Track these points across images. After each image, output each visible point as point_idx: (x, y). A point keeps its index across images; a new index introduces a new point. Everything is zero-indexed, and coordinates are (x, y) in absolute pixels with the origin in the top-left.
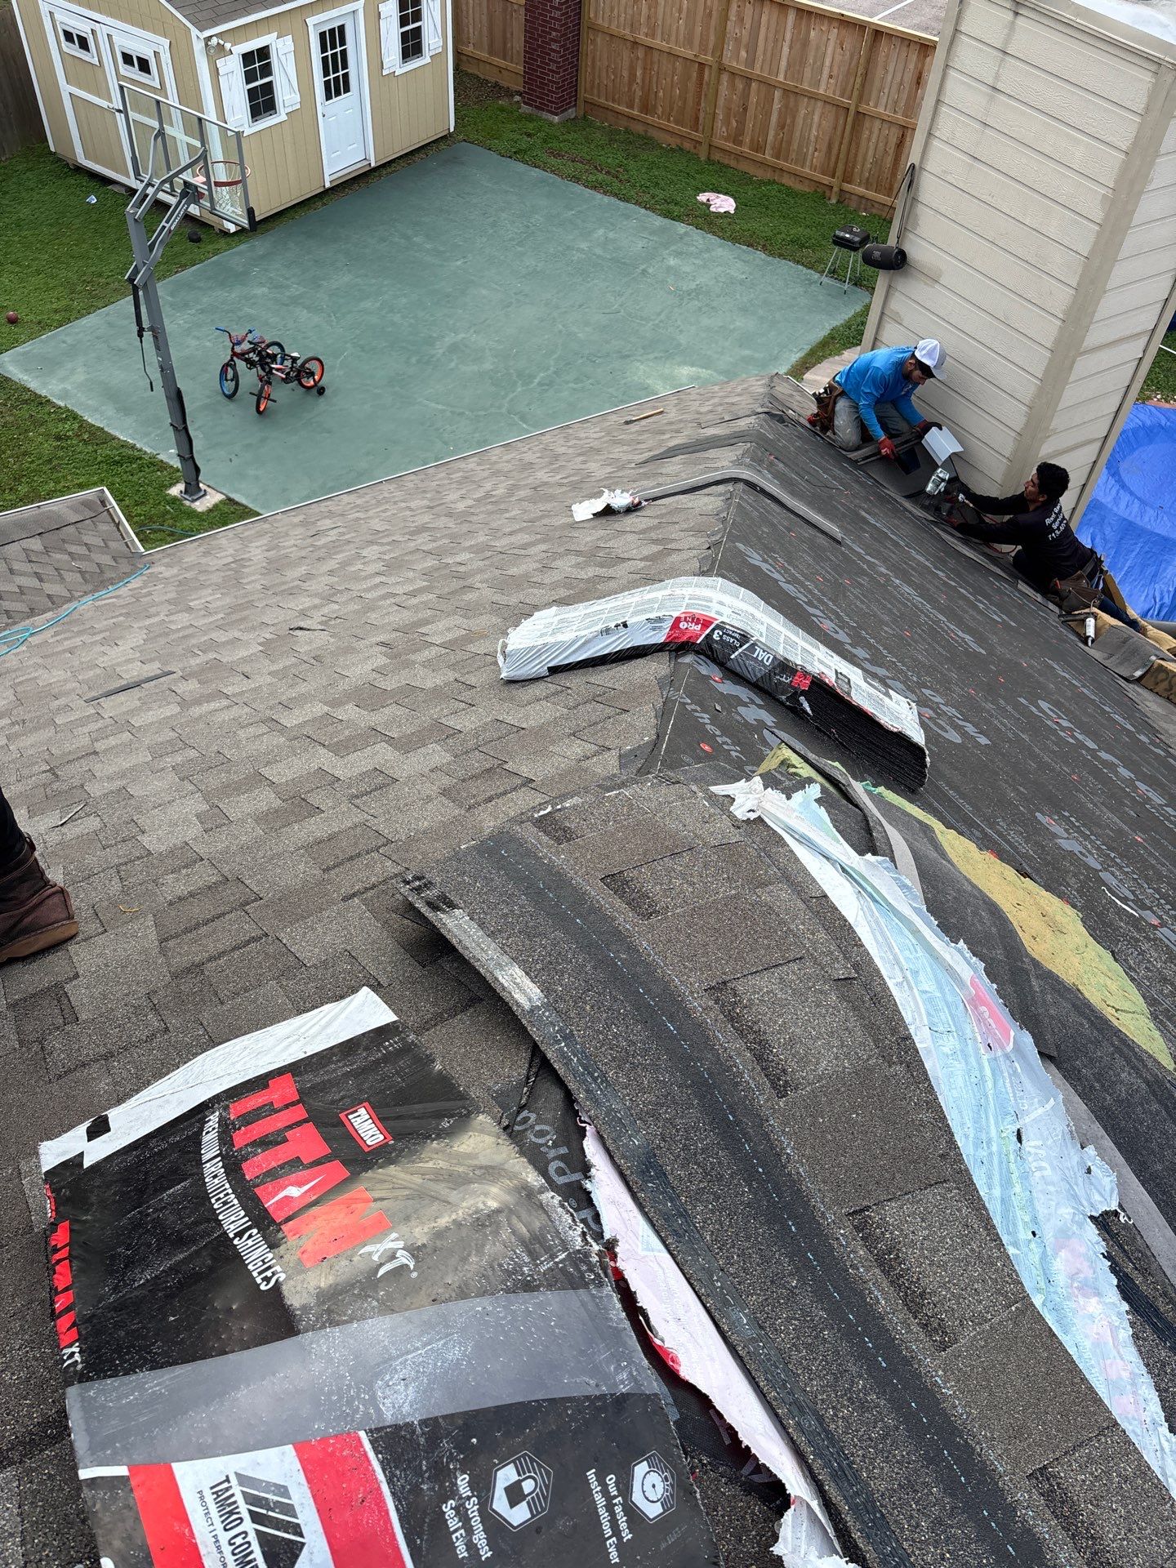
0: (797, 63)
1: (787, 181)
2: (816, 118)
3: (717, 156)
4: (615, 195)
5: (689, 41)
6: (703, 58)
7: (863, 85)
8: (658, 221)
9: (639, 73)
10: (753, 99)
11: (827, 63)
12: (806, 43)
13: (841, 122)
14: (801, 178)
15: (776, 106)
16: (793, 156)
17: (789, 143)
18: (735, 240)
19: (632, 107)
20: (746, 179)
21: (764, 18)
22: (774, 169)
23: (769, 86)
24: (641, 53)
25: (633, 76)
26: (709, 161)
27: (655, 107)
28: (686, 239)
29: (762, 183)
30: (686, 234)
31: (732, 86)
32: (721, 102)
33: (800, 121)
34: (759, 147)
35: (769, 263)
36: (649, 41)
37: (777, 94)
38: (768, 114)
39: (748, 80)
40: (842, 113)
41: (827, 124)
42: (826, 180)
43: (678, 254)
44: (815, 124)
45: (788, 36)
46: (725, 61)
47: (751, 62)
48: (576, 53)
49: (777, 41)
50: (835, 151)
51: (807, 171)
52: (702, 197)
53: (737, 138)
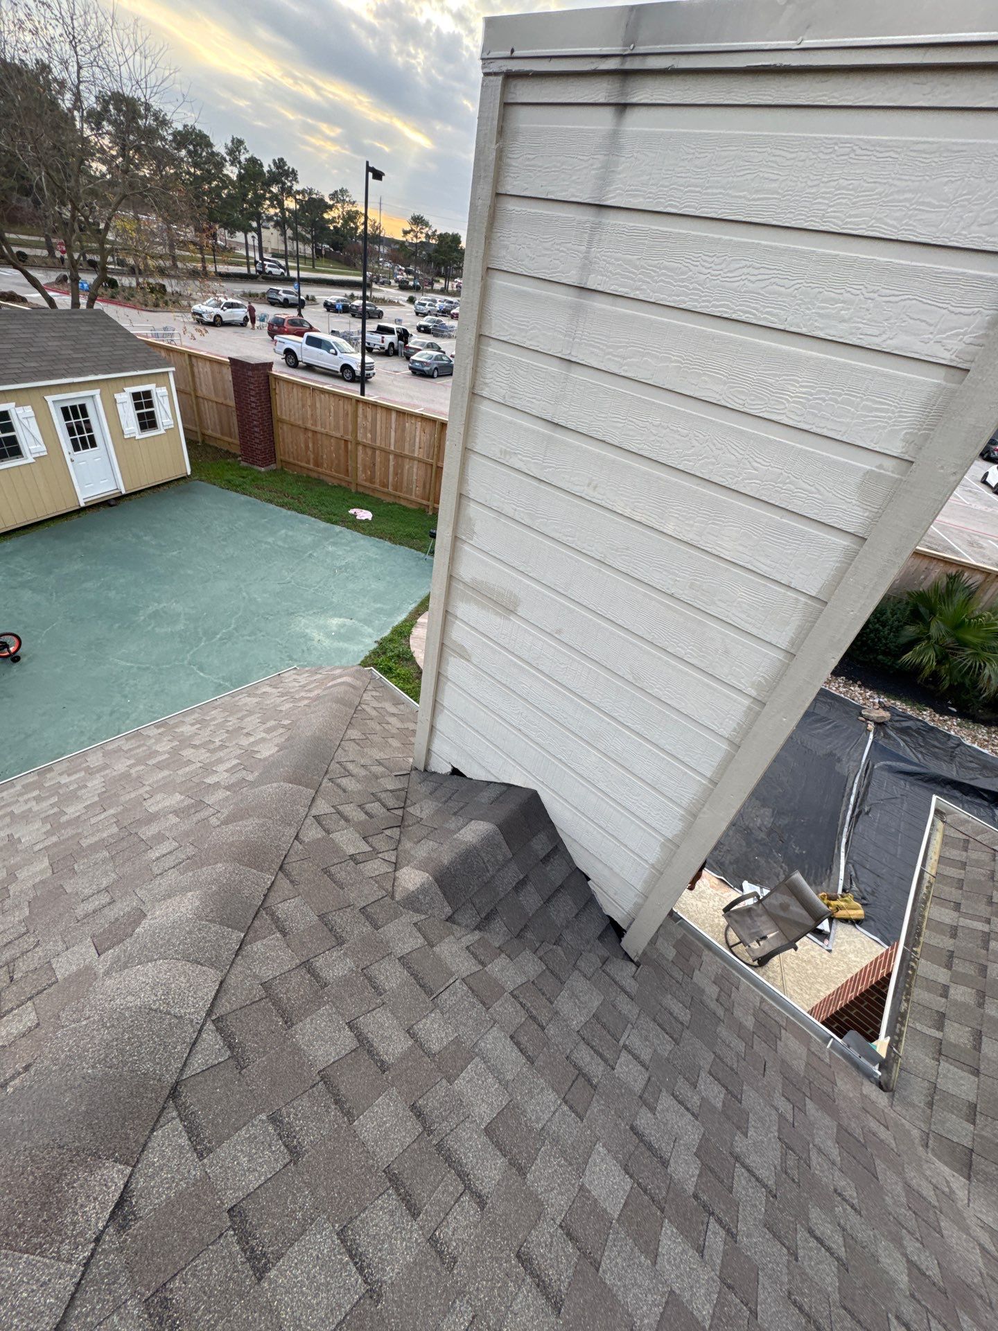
0: (401, 440)
1: (403, 503)
2: (415, 470)
3: (361, 490)
4: (296, 510)
5: (337, 428)
6: (346, 437)
7: (439, 452)
8: (323, 525)
9: (310, 445)
10: (378, 459)
11: (417, 440)
12: (403, 430)
13: (429, 471)
14: (411, 502)
15: (392, 463)
16: (404, 490)
17: (402, 483)
18: (371, 535)
19: (308, 462)
20: (379, 502)
21: (379, 416)
22: (395, 496)
23: (386, 452)
24: (310, 434)
25: (307, 447)
26: (357, 492)
27: (322, 464)
28: (341, 535)
29: (389, 504)
30: (341, 532)
31: (366, 454)
32: (360, 460)
33: (406, 471)
34: (385, 485)
35: (393, 548)
36: (313, 428)
37: (391, 457)
38: (387, 468)
39: (374, 449)
40: (429, 467)
41: (421, 473)
42: (425, 502)
43: (334, 544)
44: (415, 474)
45: (393, 426)
46: (360, 439)
47: (374, 439)
48: (272, 433)
49: (388, 428)
50: (428, 486)
51: (413, 497)
52: (352, 511)
53: (371, 480)
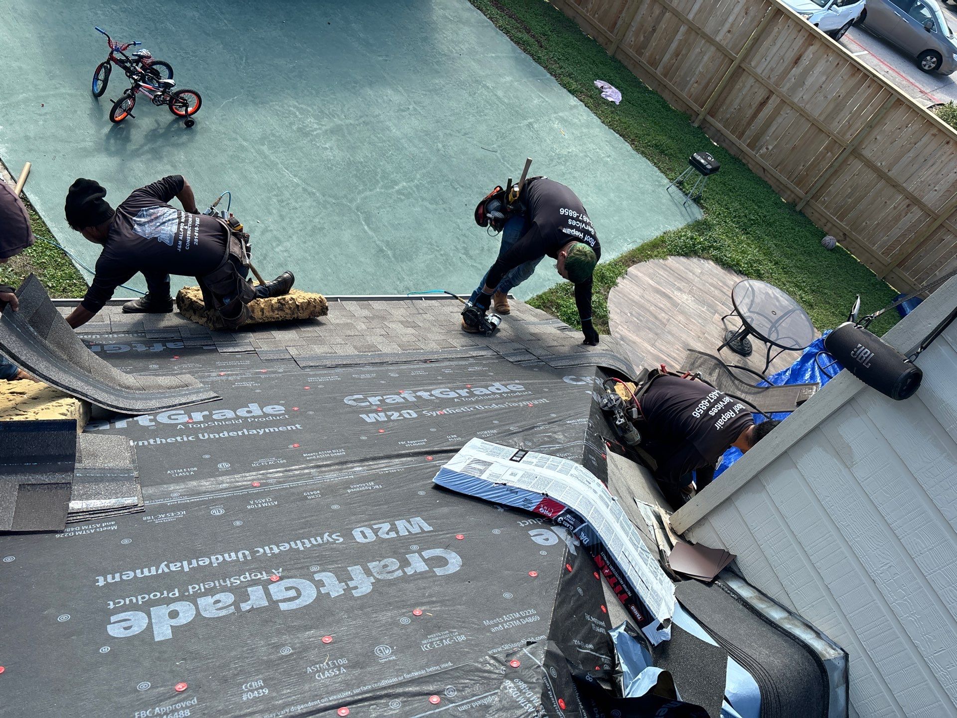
0: (707, 11)
1: (666, 96)
2: (706, 58)
3: (620, 57)
4: (532, 55)
7: (751, 47)
10: (663, 24)
11: (731, 19)
13: (724, 68)
14: (678, 99)
15: (679, 36)
16: (677, 79)
17: (678, 69)
18: (611, 126)
20: (637, 83)
22: (660, 84)
23: (680, 19)
26: (613, 58)
28: (575, 111)
29: (648, 90)
30: (575, 107)
31: (651, 9)
32: (638, 18)
33: (692, 55)
34: (654, 63)
35: (632, 156)
37: (683, 29)
38: (670, 41)
39: (664, 9)
40: (727, 61)
41: (713, 65)
42: (696, 107)
43: (563, 121)
44: (703, 63)
50: (709, 90)
51: (684, 94)
52: (599, 83)
53: (640, 50)
